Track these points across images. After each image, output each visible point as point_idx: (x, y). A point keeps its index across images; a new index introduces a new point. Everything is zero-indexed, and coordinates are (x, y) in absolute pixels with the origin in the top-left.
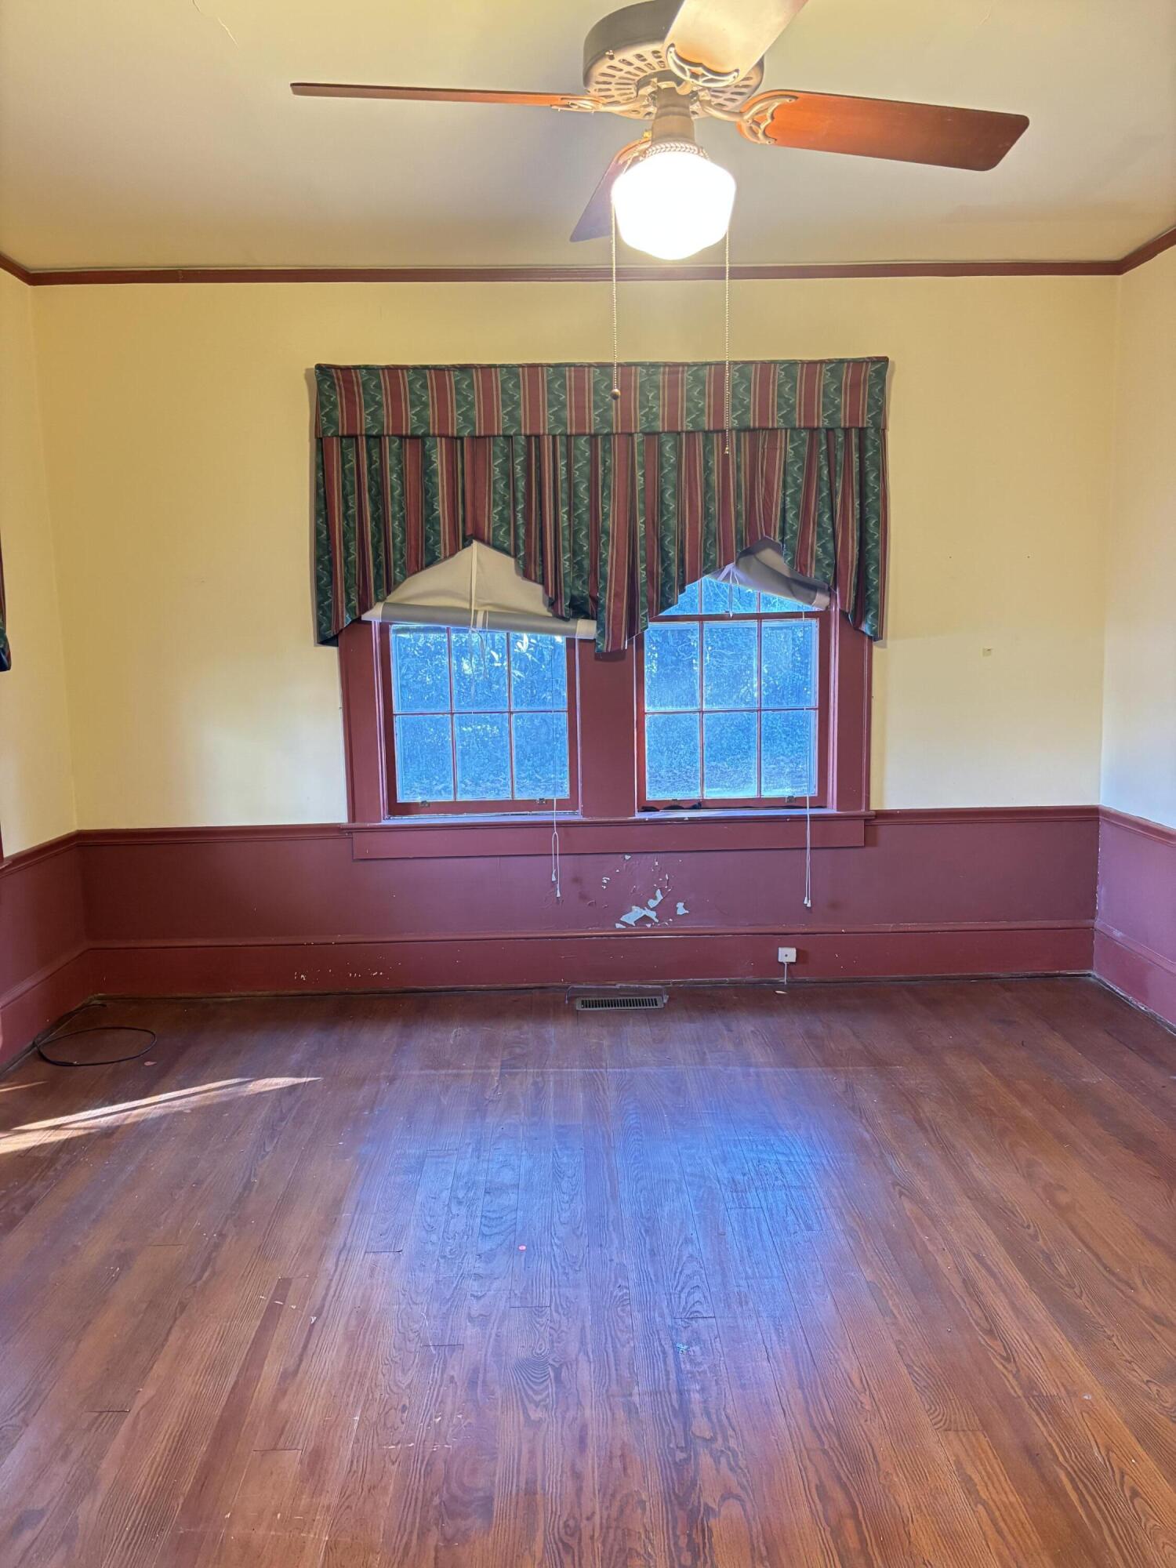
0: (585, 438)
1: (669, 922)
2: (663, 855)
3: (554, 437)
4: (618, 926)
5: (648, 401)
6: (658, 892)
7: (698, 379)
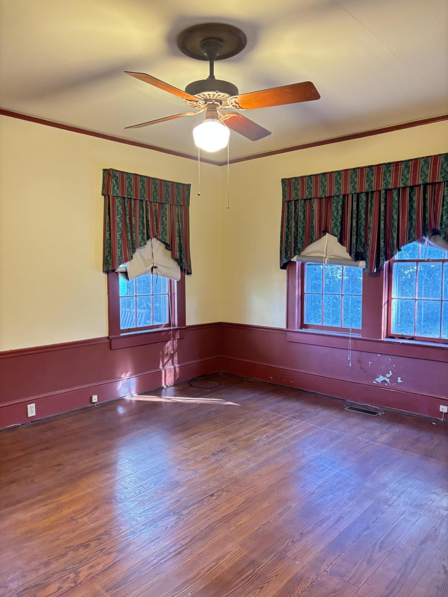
0: (364, 194)
1: (394, 384)
2: (393, 357)
3: (352, 195)
4: (374, 382)
5: (386, 177)
6: (390, 372)
7: (407, 167)
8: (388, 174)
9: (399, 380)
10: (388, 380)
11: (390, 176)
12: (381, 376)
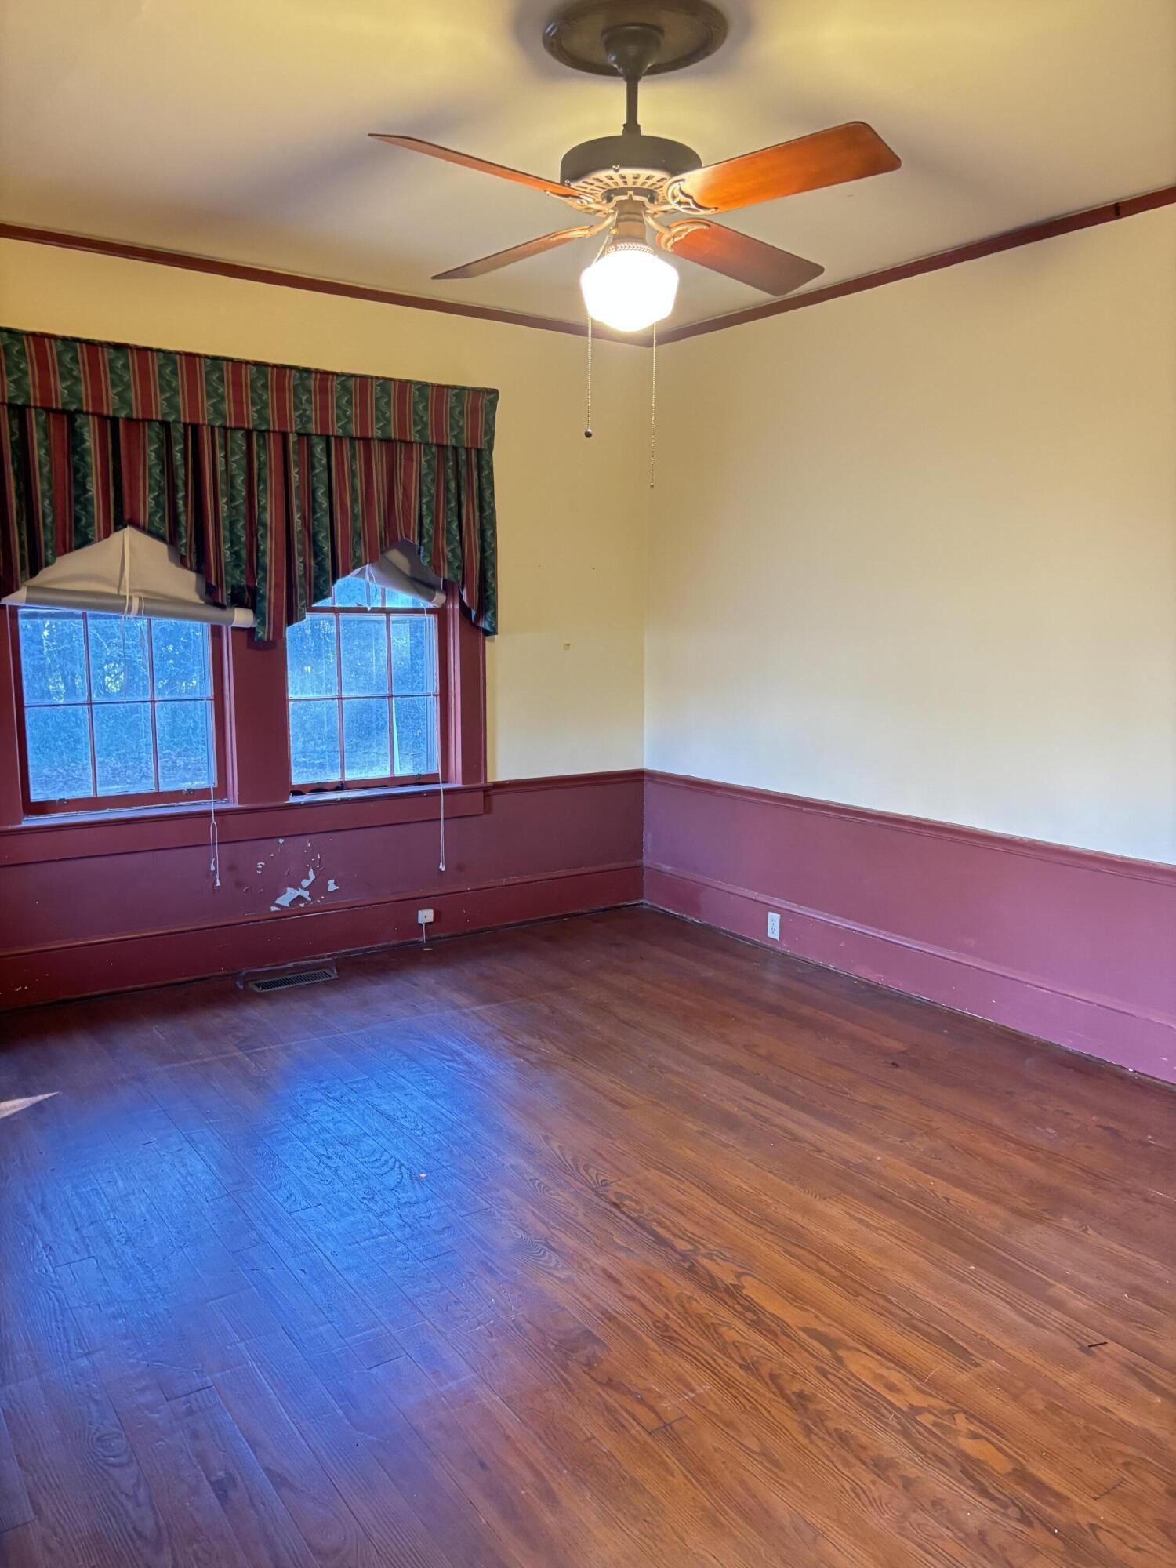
0: (242, 432)
1: (321, 900)
2: (314, 836)
3: (213, 428)
4: (274, 909)
5: (301, 403)
6: (311, 873)
7: (345, 389)
8: (303, 394)
9: (332, 886)
10: (306, 894)
11: (309, 401)
12: (288, 889)
